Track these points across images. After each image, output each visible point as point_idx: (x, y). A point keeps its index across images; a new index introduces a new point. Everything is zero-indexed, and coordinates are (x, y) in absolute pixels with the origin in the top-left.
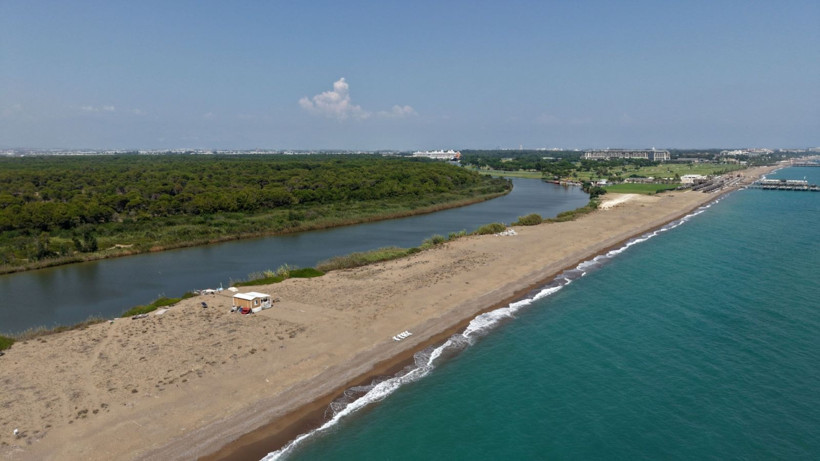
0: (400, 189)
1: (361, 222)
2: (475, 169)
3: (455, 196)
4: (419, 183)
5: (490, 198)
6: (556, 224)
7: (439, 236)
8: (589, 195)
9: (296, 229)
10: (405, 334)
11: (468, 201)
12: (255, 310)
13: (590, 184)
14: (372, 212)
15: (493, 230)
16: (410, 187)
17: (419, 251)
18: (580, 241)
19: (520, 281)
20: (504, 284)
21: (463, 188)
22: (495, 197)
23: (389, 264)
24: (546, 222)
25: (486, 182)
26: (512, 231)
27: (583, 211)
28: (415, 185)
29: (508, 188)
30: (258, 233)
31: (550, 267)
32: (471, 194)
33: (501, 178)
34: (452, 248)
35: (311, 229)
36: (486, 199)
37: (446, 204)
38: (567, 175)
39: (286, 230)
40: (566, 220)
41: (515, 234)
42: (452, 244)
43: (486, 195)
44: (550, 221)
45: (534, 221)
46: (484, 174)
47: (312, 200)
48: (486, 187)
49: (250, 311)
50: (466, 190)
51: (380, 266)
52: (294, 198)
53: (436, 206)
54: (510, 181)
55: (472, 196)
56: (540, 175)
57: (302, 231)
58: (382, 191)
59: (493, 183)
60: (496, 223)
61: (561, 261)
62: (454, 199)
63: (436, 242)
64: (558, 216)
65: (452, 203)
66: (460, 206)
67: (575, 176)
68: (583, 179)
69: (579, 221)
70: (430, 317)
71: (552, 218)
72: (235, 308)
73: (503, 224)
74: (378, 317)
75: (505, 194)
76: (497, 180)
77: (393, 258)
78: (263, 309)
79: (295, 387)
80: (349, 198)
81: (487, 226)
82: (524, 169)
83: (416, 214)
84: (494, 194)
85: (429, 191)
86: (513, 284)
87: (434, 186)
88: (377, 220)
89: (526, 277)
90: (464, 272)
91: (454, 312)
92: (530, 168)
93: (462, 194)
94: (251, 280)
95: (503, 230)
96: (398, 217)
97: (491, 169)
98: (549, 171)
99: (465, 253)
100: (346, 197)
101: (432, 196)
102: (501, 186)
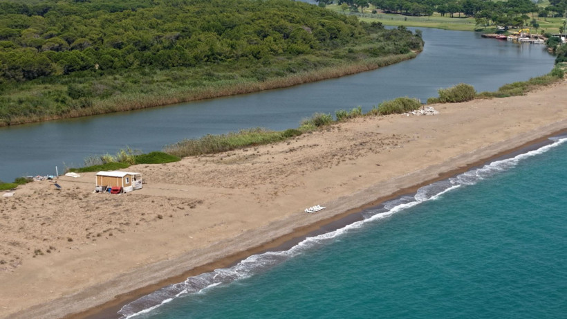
0: (227, 49)
1: (183, 101)
2: (348, 13)
3: (326, 59)
4: (255, 38)
5: (387, 64)
6: (495, 99)
7: (324, 116)
8: (555, 58)
9: (88, 110)
10: (317, 208)
11: (352, 67)
12: (127, 189)
13: (559, 40)
14: (195, 85)
15: (401, 107)
16: (243, 46)
17: (299, 133)
18: (529, 121)
19: (445, 164)
20: (425, 166)
21: (335, 46)
22: (396, 62)
23: (262, 149)
24: (480, 97)
25: (374, 35)
26: (430, 109)
27: (541, 82)
28: (250, 42)
29: (415, 46)
30: (35, 117)
31: (486, 149)
32: (351, 56)
33: (402, 28)
34: (346, 130)
35: (111, 112)
36: (380, 66)
37: (315, 73)
38: (519, 24)
39: (73, 112)
40: (512, 94)
41: (436, 112)
42: (344, 126)
43: (381, 59)
44: (487, 95)
45: (462, 96)
46: (369, 21)
47: (84, 68)
48: (377, 45)
49: (120, 191)
50: (343, 51)
51: (251, 151)
52: (54, 65)
53: (298, 76)
54: (418, 35)
55: (354, 59)
56: (471, 24)
57: (96, 114)
58: (197, 51)
59: (387, 37)
60: (406, 97)
61: (501, 144)
62: (326, 65)
63: (319, 123)
64: (500, 90)
65: (323, 71)
66: (338, 77)
67: (536, 26)
68: (547, 31)
69: (530, 95)
70: (341, 195)
71: (490, 91)
72: (100, 188)
73: (416, 100)
74: (279, 194)
75: (411, 58)
76: (393, 32)
77: (265, 142)
78: (134, 189)
79: (221, 243)
80: (141, 66)
81: (392, 101)
82: (442, 12)
83: (268, 89)
84: (393, 57)
85: (275, 53)
86: (437, 167)
87: (283, 44)
88: (208, 98)
89: (453, 160)
90: (370, 154)
91: (369, 191)
92: (452, 10)
93: (337, 56)
94: (88, 165)
95: (416, 107)
96: (240, 94)
97: (379, 12)
98: (488, 17)
99: (366, 134)
100: (136, 63)
101: (284, 61)
102: (402, 43)
